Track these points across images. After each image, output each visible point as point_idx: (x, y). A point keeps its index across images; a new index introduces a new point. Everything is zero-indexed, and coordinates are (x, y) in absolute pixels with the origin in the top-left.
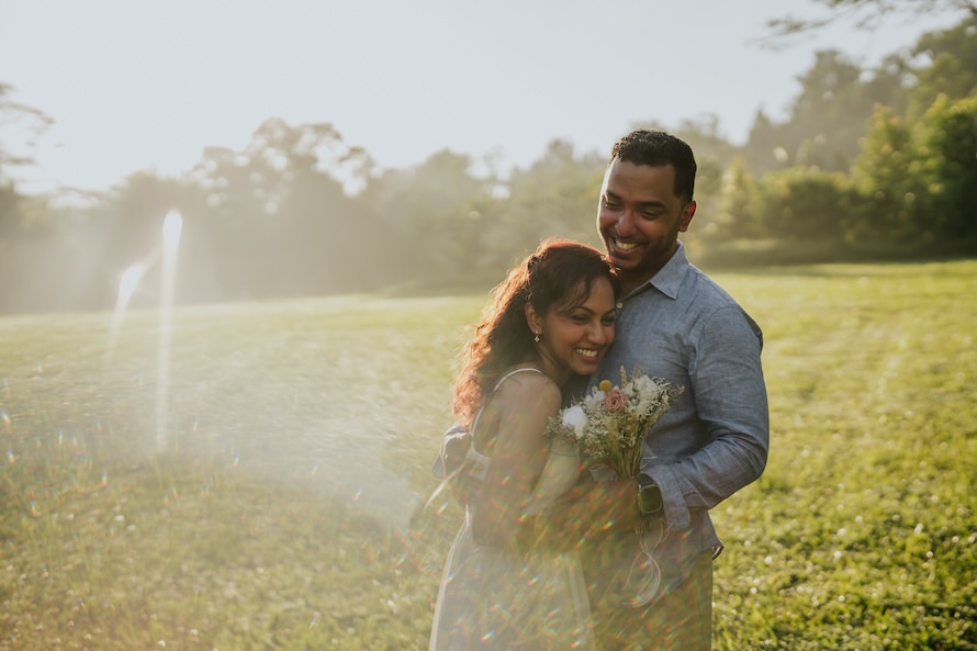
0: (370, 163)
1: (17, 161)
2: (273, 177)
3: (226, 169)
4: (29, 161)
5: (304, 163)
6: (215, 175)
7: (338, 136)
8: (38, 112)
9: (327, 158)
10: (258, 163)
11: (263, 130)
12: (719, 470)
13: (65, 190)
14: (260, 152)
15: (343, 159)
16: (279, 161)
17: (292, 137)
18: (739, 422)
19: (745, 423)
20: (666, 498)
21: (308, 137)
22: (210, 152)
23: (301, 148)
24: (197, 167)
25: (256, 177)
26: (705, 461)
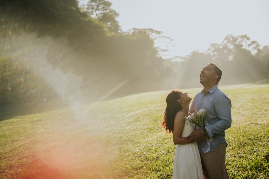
0: (258, 45)
1: (164, 51)
2: (230, 51)
3: (217, 50)
4: (167, 50)
5: (239, 47)
6: (213, 52)
7: (248, 39)
8: (169, 38)
9: (245, 45)
10: (225, 47)
11: (226, 38)
12: (219, 126)
13: (176, 57)
14: (226, 45)
15: (249, 45)
16: (231, 47)
17: (235, 40)
18: (223, 116)
19: (224, 117)
20: (208, 131)
21: (240, 39)
22: (212, 45)
23: (237, 43)
24: (209, 49)
25: (225, 51)
26: (216, 125)
